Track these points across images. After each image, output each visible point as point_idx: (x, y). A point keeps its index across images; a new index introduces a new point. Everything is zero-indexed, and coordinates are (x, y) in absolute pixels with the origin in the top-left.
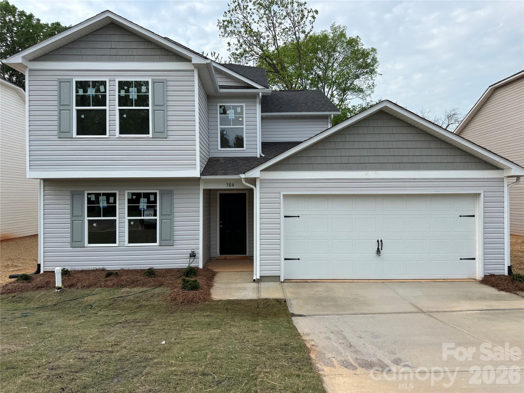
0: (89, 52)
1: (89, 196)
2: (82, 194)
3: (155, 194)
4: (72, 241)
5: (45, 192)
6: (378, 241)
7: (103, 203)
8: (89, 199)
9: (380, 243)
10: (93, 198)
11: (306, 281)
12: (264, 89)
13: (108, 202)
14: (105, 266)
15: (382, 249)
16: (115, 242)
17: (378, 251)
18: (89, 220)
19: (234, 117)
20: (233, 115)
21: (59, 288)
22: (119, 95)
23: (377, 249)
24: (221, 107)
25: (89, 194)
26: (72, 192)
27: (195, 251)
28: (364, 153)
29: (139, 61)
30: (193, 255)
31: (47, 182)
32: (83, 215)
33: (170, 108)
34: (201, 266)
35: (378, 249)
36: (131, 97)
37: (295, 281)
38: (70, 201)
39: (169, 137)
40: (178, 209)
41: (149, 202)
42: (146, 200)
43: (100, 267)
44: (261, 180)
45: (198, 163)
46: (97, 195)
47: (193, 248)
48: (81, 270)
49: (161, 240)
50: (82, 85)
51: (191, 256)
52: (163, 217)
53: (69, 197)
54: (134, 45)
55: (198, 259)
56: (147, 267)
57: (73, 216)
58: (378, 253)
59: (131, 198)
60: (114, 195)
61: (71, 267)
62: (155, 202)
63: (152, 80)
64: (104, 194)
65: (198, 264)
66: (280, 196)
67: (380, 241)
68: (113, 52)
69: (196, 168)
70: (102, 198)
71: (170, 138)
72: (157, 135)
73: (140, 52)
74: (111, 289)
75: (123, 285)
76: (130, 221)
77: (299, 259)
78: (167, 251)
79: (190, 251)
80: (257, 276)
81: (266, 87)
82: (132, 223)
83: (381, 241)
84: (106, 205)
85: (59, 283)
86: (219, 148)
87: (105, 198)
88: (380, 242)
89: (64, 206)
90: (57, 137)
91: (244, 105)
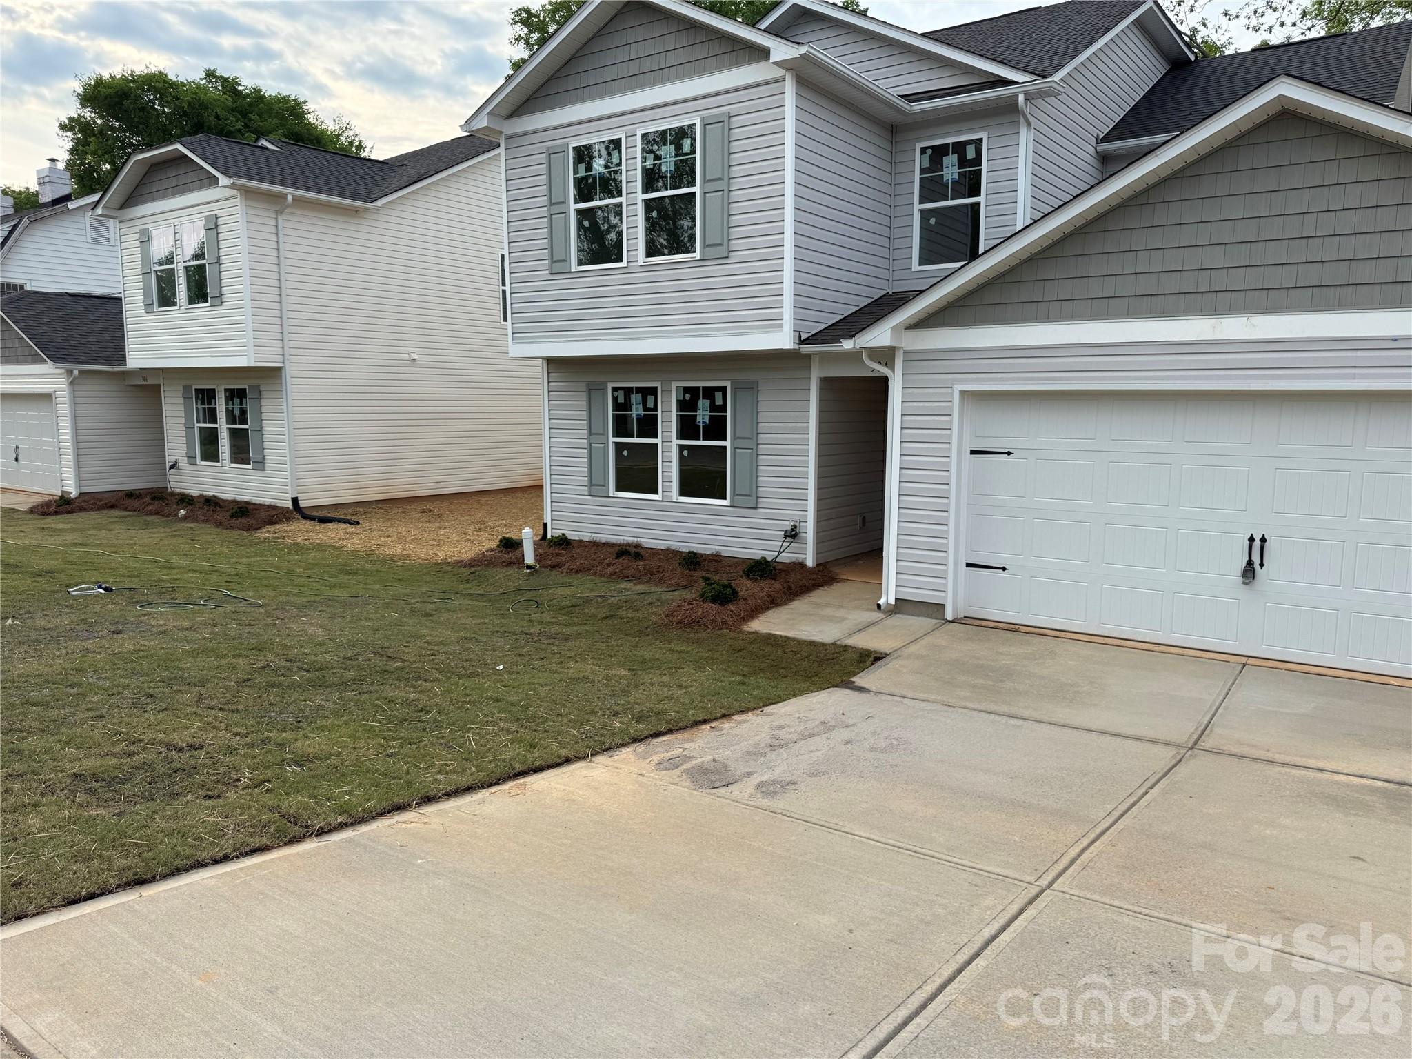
0: (592, 78)
1: (616, 394)
2: (604, 389)
3: (724, 389)
4: (591, 484)
5: (551, 384)
6: (1252, 539)
7: (637, 410)
8: (615, 399)
9: (1257, 548)
10: (621, 400)
11: (1015, 628)
12: (1035, 80)
13: (645, 409)
14: (642, 540)
15: (1262, 565)
16: (656, 492)
17: (1249, 571)
18: (617, 444)
19: (956, 176)
20: (956, 169)
21: (529, 567)
22: (644, 168)
23: (1244, 564)
24: (923, 150)
25: (615, 389)
26: (588, 384)
27: (797, 524)
28: (1215, 257)
29: (679, 77)
30: (793, 534)
31: (555, 364)
32: (605, 434)
33: (736, 183)
34: (810, 562)
35: (1250, 563)
36: (664, 169)
37: (984, 623)
38: (585, 403)
39: (732, 254)
40: (767, 424)
41: (713, 408)
42: (707, 403)
43: (626, 538)
44: (906, 352)
45: (788, 313)
46: (628, 391)
47: (795, 518)
48: (604, 541)
49: (734, 494)
50: (583, 155)
51: (786, 537)
52: (739, 443)
53: (584, 396)
54: (671, 42)
55: (803, 546)
56: (685, 547)
57: (590, 433)
58: (1250, 575)
59: (682, 398)
60: (653, 391)
61: (590, 534)
62: (723, 408)
63: (703, 119)
64: (639, 390)
65: (803, 556)
66: (952, 394)
67: (1257, 538)
68: (633, 68)
69: (781, 326)
70: (636, 398)
71: (736, 256)
72: (712, 252)
73: (681, 56)
74: (606, 580)
75: (628, 577)
76: (682, 448)
77: (1004, 569)
78: (746, 519)
79: (788, 525)
80: (889, 597)
81: (1038, 75)
82: (685, 453)
83: (1263, 540)
84: (641, 412)
85: (529, 559)
86: (916, 266)
87: (639, 396)
88: (1257, 543)
89: (579, 412)
90: (547, 272)
91: (984, 135)
